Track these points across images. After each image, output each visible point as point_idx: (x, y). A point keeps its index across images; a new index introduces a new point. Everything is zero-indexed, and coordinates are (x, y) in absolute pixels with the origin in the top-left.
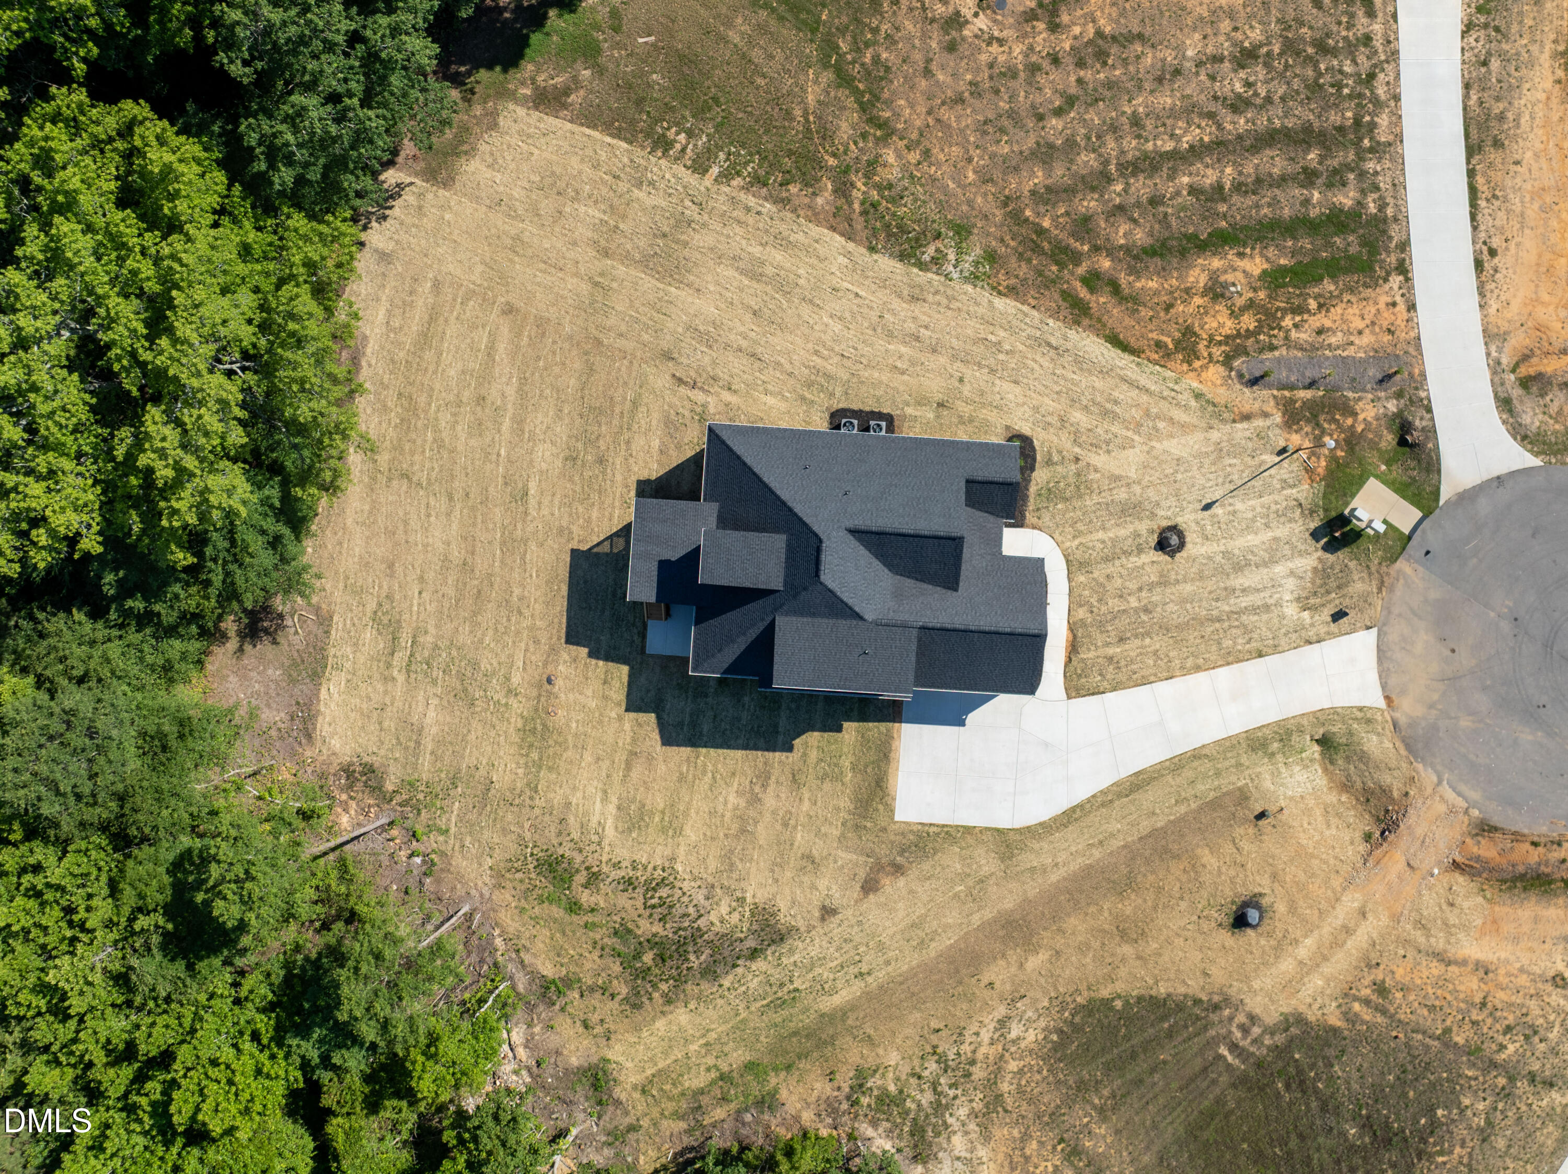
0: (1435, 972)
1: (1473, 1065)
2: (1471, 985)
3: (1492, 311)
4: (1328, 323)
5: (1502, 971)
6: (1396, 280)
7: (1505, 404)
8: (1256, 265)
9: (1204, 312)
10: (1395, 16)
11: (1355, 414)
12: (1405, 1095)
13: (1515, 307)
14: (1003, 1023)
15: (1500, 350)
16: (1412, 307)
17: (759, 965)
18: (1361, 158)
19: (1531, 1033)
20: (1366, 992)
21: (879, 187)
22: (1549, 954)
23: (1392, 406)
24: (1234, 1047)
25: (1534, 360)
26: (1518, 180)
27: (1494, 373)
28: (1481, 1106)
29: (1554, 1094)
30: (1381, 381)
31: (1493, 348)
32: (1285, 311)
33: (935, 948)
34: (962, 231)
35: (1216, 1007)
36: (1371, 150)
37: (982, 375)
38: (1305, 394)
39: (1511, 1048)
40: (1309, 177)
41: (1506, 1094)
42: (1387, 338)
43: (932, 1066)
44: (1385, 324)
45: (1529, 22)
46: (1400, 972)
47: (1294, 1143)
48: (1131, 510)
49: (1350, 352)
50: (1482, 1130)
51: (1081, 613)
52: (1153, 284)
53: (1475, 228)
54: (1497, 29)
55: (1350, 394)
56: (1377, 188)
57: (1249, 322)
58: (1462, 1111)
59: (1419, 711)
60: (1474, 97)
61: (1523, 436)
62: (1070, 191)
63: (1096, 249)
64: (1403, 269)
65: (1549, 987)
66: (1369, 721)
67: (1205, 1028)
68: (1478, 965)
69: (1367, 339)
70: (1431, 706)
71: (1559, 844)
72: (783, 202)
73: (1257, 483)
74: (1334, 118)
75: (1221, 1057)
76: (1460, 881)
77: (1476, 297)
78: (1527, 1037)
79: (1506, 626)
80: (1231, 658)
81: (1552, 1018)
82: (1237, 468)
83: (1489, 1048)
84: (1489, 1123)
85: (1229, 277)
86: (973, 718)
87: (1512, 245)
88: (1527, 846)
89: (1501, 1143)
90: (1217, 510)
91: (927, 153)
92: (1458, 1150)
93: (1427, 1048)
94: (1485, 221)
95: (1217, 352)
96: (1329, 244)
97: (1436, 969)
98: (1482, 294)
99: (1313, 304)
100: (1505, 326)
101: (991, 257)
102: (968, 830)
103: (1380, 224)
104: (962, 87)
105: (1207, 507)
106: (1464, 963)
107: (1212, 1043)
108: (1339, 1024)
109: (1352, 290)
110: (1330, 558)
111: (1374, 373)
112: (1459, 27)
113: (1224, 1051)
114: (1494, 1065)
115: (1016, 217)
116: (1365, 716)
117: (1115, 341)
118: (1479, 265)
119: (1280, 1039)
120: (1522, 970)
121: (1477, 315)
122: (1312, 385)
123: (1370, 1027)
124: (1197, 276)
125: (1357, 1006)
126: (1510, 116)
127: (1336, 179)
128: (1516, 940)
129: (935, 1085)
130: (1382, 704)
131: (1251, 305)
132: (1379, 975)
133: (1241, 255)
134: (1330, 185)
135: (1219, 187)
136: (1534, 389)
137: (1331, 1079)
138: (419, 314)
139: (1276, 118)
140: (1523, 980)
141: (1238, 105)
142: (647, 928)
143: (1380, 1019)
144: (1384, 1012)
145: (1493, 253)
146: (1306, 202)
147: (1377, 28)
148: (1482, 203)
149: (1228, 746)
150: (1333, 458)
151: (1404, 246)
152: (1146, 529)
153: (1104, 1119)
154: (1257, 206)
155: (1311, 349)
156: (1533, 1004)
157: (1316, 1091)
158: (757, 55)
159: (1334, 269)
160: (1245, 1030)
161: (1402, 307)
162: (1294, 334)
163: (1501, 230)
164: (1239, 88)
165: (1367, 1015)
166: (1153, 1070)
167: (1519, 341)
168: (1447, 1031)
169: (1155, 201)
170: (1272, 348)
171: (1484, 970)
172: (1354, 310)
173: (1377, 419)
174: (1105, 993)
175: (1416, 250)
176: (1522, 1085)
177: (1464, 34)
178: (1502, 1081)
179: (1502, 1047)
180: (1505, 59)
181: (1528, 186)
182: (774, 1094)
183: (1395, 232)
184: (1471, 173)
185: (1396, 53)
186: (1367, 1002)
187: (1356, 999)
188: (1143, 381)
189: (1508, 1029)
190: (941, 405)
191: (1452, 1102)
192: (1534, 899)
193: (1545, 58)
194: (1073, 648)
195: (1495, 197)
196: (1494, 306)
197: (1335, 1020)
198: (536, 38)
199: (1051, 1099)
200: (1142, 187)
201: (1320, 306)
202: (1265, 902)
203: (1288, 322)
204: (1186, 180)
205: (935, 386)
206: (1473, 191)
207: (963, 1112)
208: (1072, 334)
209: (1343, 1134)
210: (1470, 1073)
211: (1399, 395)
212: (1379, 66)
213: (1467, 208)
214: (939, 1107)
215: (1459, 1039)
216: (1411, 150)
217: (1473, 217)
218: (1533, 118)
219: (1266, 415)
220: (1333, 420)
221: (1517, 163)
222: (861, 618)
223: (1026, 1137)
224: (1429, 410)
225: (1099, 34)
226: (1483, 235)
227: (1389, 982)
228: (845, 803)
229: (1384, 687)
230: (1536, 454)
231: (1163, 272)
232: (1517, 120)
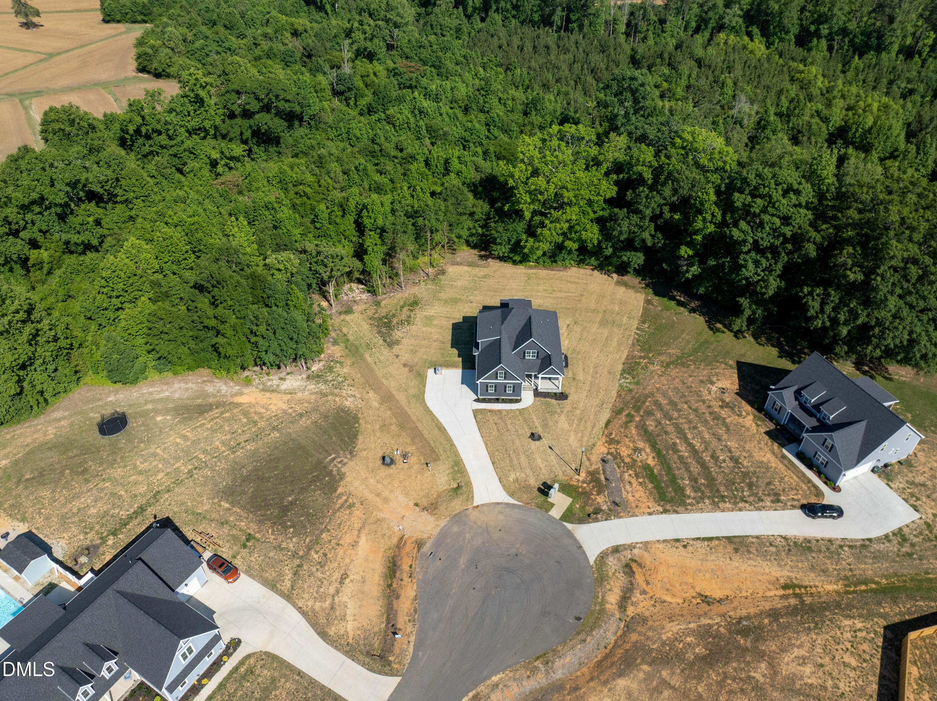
0: (356, 526)
1: (311, 541)
2: (348, 539)
3: (658, 545)
4: (634, 485)
5: (352, 552)
6: (661, 509)
7: (616, 550)
8: (651, 462)
9: (628, 447)
10: (776, 510)
11: (598, 495)
12: (302, 516)
13: (662, 555)
14: (354, 396)
15: (640, 548)
16: (650, 514)
17: (381, 342)
18: (708, 498)
19: (321, 565)
20: (350, 501)
21: (646, 365)
22: (357, 573)
23: (604, 507)
24: (334, 459)
25: (640, 570)
26: (722, 559)
27: (629, 546)
28: (291, 545)
29: (290, 576)
30: (614, 502)
31: (641, 545)
32: (635, 471)
33: (383, 380)
34: (637, 383)
35: (351, 453)
36: (714, 502)
37: (588, 388)
38: (602, 478)
39: (316, 556)
40: (694, 480)
41: (295, 555)
42: (634, 505)
43: (341, 380)
44: (640, 505)
45: (800, 565)
46: (357, 512)
47: (290, 479)
48: (545, 426)
49: (624, 493)
50: (279, 546)
51: (504, 413)
52: (634, 432)
53: (693, 539)
54: (789, 550)
55: (606, 493)
56: (698, 503)
57: (627, 460)
58: (290, 538)
59: (473, 518)
60: (754, 540)
61: (603, 556)
62: (662, 410)
63: (642, 416)
64: (665, 511)
65: (342, 572)
66: (467, 500)
67: (343, 450)
68: (357, 542)
69: (631, 499)
70: (475, 523)
71: (410, 577)
72: (633, 345)
73: (562, 462)
74: (722, 489)
75: (331, 455)
76: (395, 540)
77: (662, 539)
78: (320, 563)
79: (513, 551)
80: (491, 455)
81: (328, 573)
82: (568, 457)
83: (318, 548)
84: (282, 549)
85: (643, 454)
86: (465, 386)
87: (691, 555)
88: (410, 563)
89: (271, 554)
90: (550, 450)
91: (661, 376)
92: (273, 537)
93: (322, 524)
94: (698, 544)
95: (613, 450)
96: (667, 486)
97: (357, 525)
98: (665, 541)
99: (641, 480)
100: (652, 551)
101: (630, 391)
102: (424, 386)
103: (683, 503)
104: (689, 384)
105: (550, 448)
106: (358, 537)
107: (337, 452)
108: (338, 492)
109: (651, 493)
110: (536, 490)
111: (617, 500)
112: (784, 534)
113: (333, 456)
114: (310, 549)
115: (647, 396)
116: (470, 497)
117: (608, 423)
118: (677, 540)
119: (335, 473)
120: (352, 560)
121: (654, 539)
122: (607, 479)
123: (335, 503)
124: (641, 445)
125: (345, 498)
126: (751, 556)
127: (696, 489)
128: (366, 559)
129: (334, 380)
130: (475, 504)
131: (635, 461)
132: (358, 505)
133: (654, 458)
134: (693, 487)
135: (679, 451)
136: (626, 570)
137: (315, 491)
138: (576, 280)
139: (713, 469)
140: (347, 561)
141: (714, 457)
142: (395, 321)
143: (338, 506)
144: (340, 508)
145: (685, 547)
146: (683, 479)
147: (768, 504)
148: (706, 543)
149: (456, 454)
150: (578, 487)
151: (677, 512)
152: (539, 430)
153: (312, 423)
154: (675, 463)
155: (622, 479)
156: (336, 564)
157: (310, 486)
158: (680, 340)
159: (658, 487)
160: (340, 462)
161: (649, 511)
162: (626, 474)
163: (696, 550)
164: (721, 458)
165: (340, 502)
166: (329, 435)
167: (647, 559)
168: (329, 531)
169: (666, 433)
170: (619, 467)
171: (354, 545)
172: (642, 494)
173: (598, 503)
174: (361, 421)
175: (675, 516)
176: (297, 562)
177: (781, 536)
178: (301, 553)
179: (317, 553)
180: (777, 553)
181: (721, 563)
182: (338, 344)
183: (680, 509)
184: (718, 538)
185: (760, 510)
186: (346, 501)
187: (348, 498)
188: (595, 430)
189: (325, 555)
190: (574, 379)
191: (295, 534)
192: (384, 570)
193: (785, 573)
194: (490, 411)
195: (711, 549)
196: (661, 546)
197: (340, 490)
198: (666, 299)
199: (323, 409)
200: (670, 429)
201: (641, 483)
202: (392, 466)
203: (631, 472)
204: (678, 441)
205: (580, 377)
206: (710, 539)
207: (323, 387)
208: (608, 410)
209: (290, 496)
210: (307, 540)
211: (610, 510)
212: (751, 504)
213: (702, 536)
214: (326, 382)
215: (324, 535)
216: (718, 515)
217: (698, 539)
218: (755, 566)
219: (591, 465)
220: (594, 488)
221: (731, 559)
222: (503, 323)
223: (310, 403)
224: (606, 520)
225: (724, 419)
226: (691, 542)
227: (353, 509)
228: (434, 359)
229: (483, 505)
230: (595, 562)
231: (639, 434)
232: (750, 559)
